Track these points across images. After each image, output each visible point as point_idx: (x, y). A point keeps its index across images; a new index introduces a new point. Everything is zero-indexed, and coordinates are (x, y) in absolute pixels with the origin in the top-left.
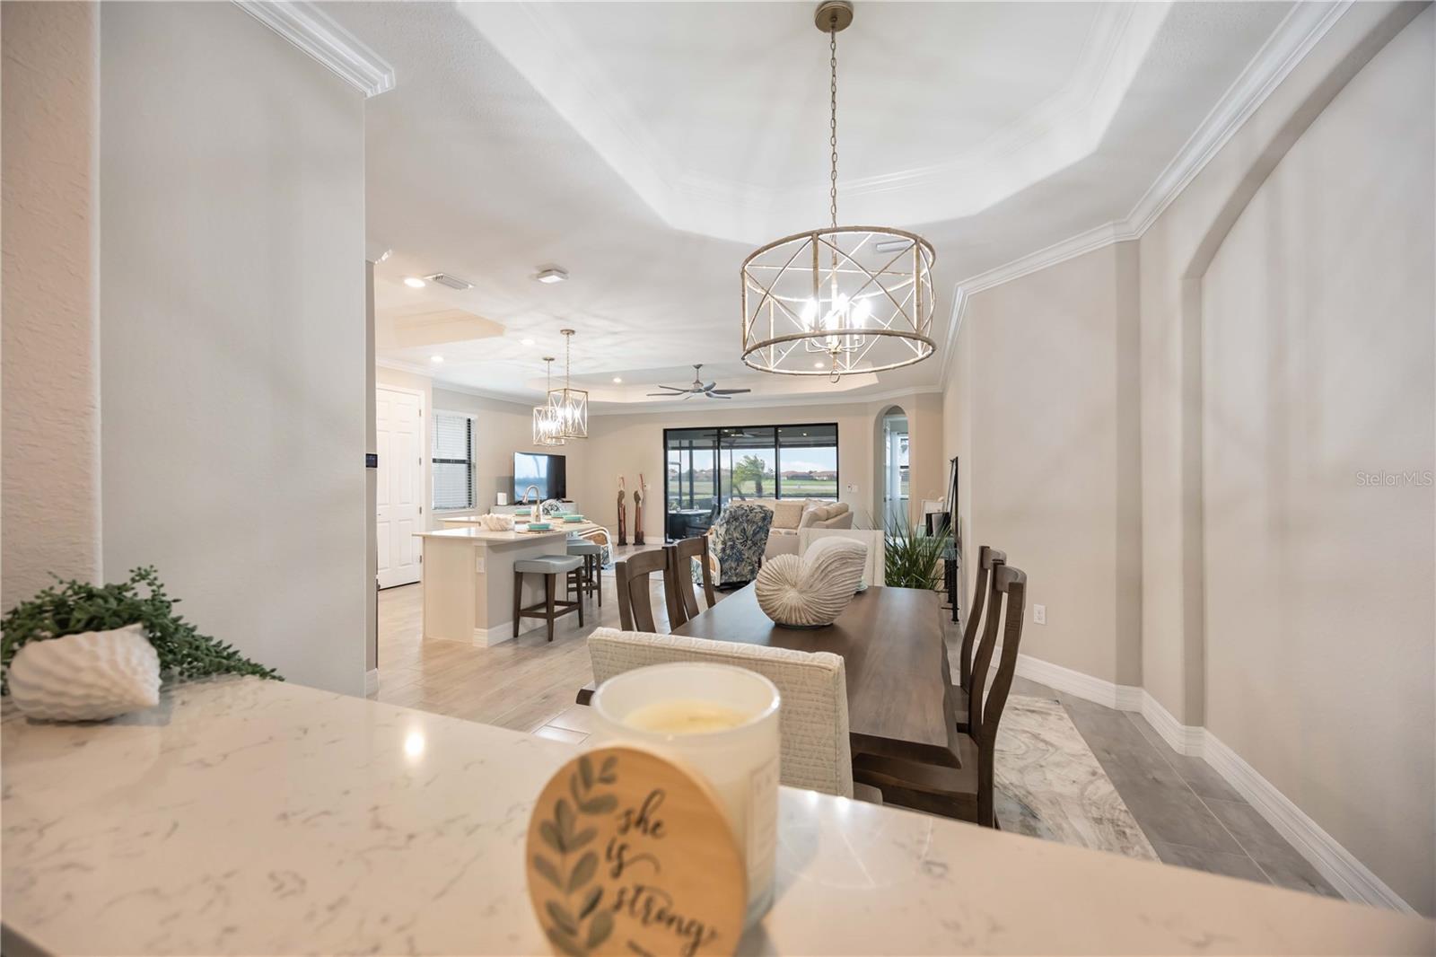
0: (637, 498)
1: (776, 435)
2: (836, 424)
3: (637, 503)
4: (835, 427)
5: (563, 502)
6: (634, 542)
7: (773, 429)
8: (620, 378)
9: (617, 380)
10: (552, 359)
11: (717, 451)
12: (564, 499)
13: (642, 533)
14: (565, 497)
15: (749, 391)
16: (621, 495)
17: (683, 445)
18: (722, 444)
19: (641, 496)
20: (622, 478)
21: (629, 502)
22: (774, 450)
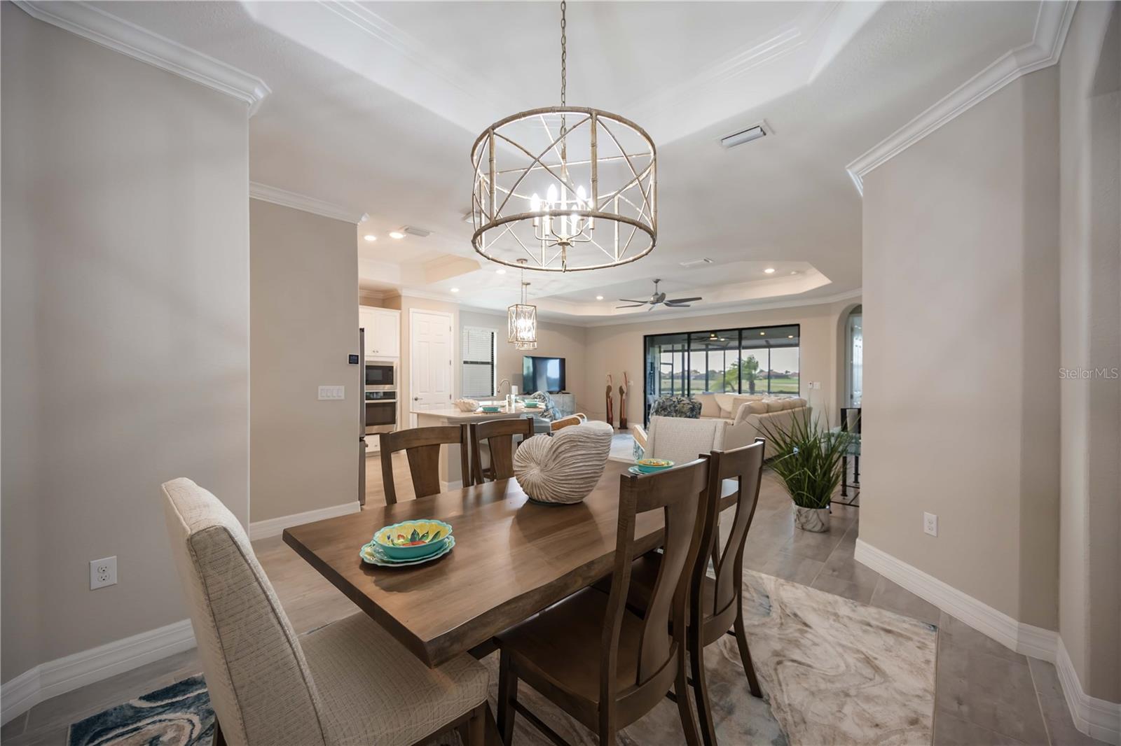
0: (621, 391)
1: (740, 339)
2: (798, 325)
3: (622, 395)
4: (797, 327)
5: (563, 393)
6: (619, 426)
7: (737, 332)
8: (602, 296)
9: (600, 298)
10: (529, 284)
11: (686, 354)
12: (564, 392)
13: (626, 420)
14: (564, 389)
15: (700, 298)
16: (609, 389)
17: (675, 349)
18: (692, 348)
19: (625, 390)
20: (610, 376)
21: (615, 394)
22: (738, 351)
